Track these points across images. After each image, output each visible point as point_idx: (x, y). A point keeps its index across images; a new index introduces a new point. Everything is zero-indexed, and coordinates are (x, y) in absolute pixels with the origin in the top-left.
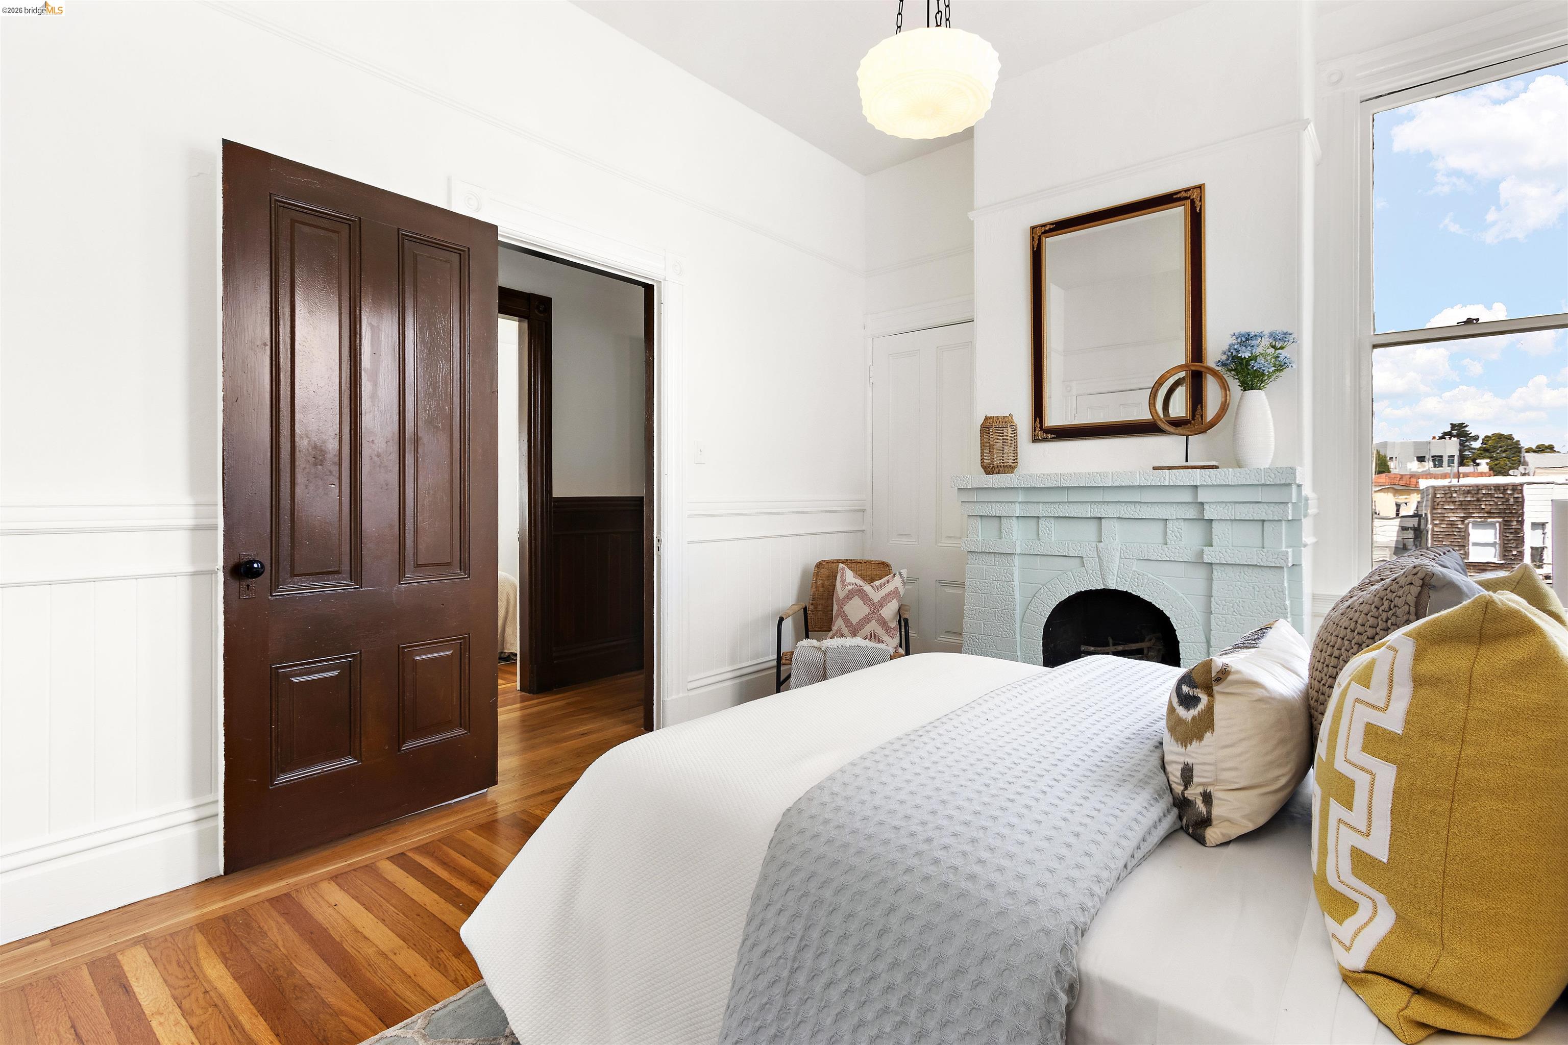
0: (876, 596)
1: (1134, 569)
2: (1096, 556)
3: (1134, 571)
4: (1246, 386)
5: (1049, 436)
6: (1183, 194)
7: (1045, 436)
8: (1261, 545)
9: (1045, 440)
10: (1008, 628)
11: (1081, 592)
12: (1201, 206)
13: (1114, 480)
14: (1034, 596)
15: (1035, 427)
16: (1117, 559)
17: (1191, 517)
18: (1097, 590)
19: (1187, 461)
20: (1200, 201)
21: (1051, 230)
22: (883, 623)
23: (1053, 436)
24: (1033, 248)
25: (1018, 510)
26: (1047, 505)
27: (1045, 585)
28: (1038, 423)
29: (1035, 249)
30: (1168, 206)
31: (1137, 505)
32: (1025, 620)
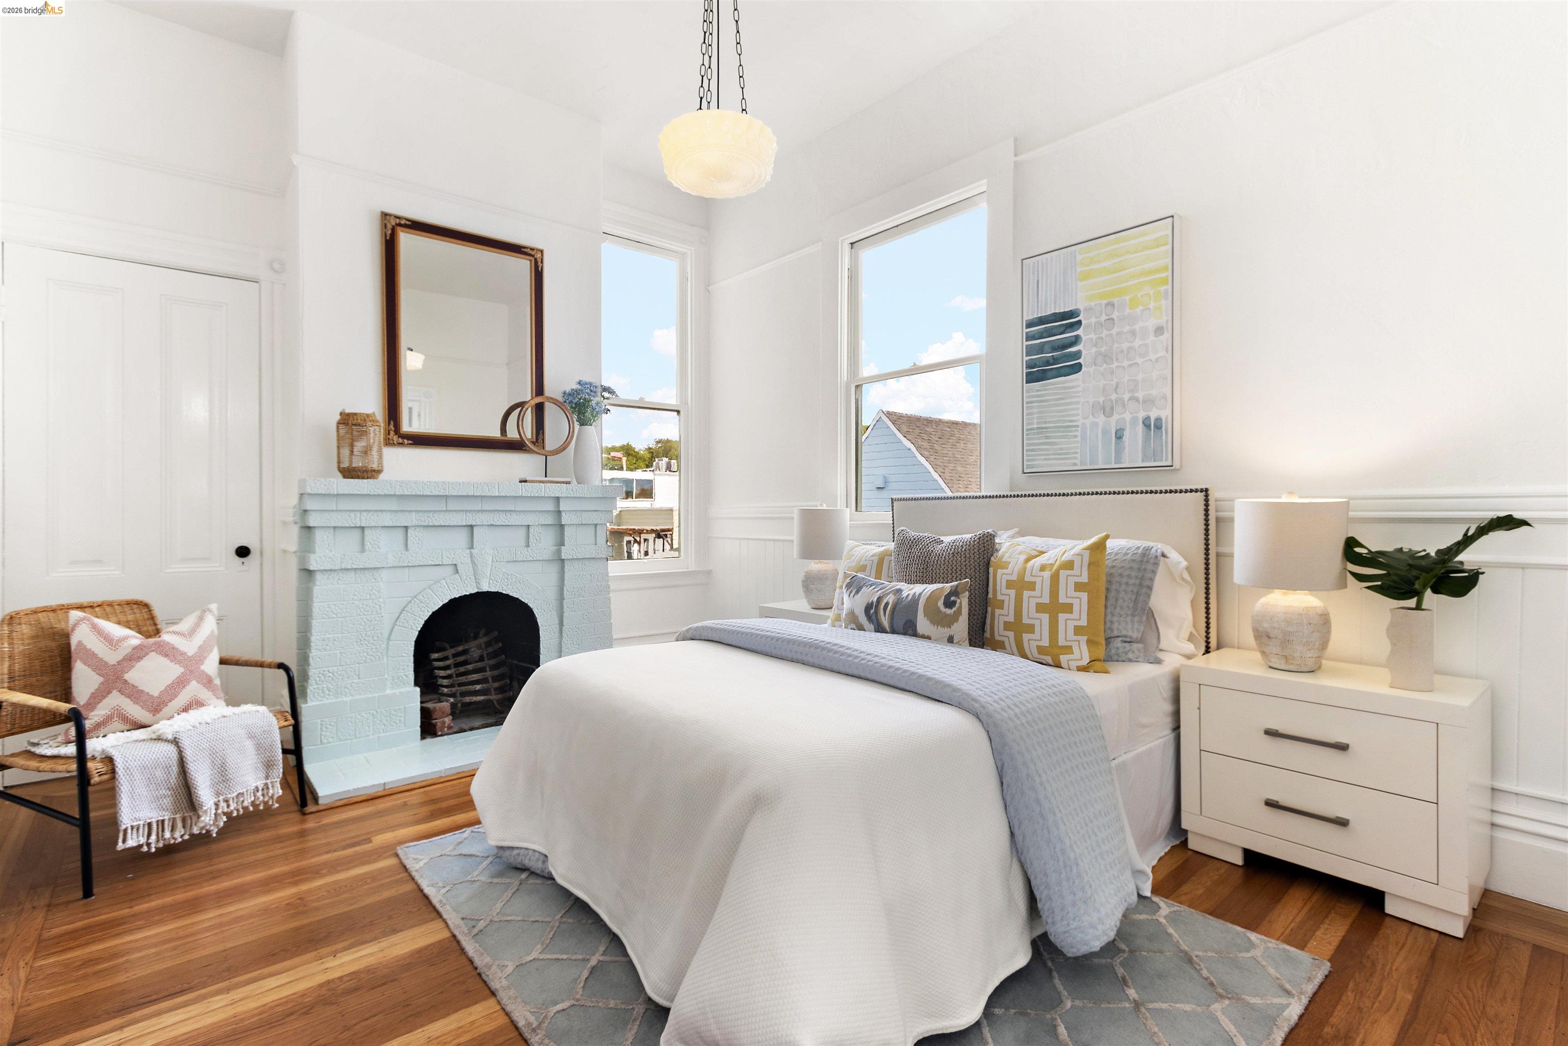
0: (189, 647)
1: (504, 570)
2: (470, 562)
3: (504, 573)
4: (583, 423)
5: (406, 441)
6: (528, 251)
7: (400, 440)
8: (594, 542)
9: (401, 444)
10: (374, 650)
11: (455, 598)
12: (542, 267)
13: (500, 491)
14: (403, 610)
15: (389, 431)
16: (490, 563)
17: (550, 523)
18: (471, 594)
19: (546, 477)
20: (542, 262)
21: (405, 226)
22: (208, 682)
23: (410, 442)
24: (386, 236)
25: (387, 520)
26: (421, 514)
27: (415, 597)
28: (392, 427)
29: (388, 238)
30: (513, 254)
31: (508, 514)
32: (392, 637)
